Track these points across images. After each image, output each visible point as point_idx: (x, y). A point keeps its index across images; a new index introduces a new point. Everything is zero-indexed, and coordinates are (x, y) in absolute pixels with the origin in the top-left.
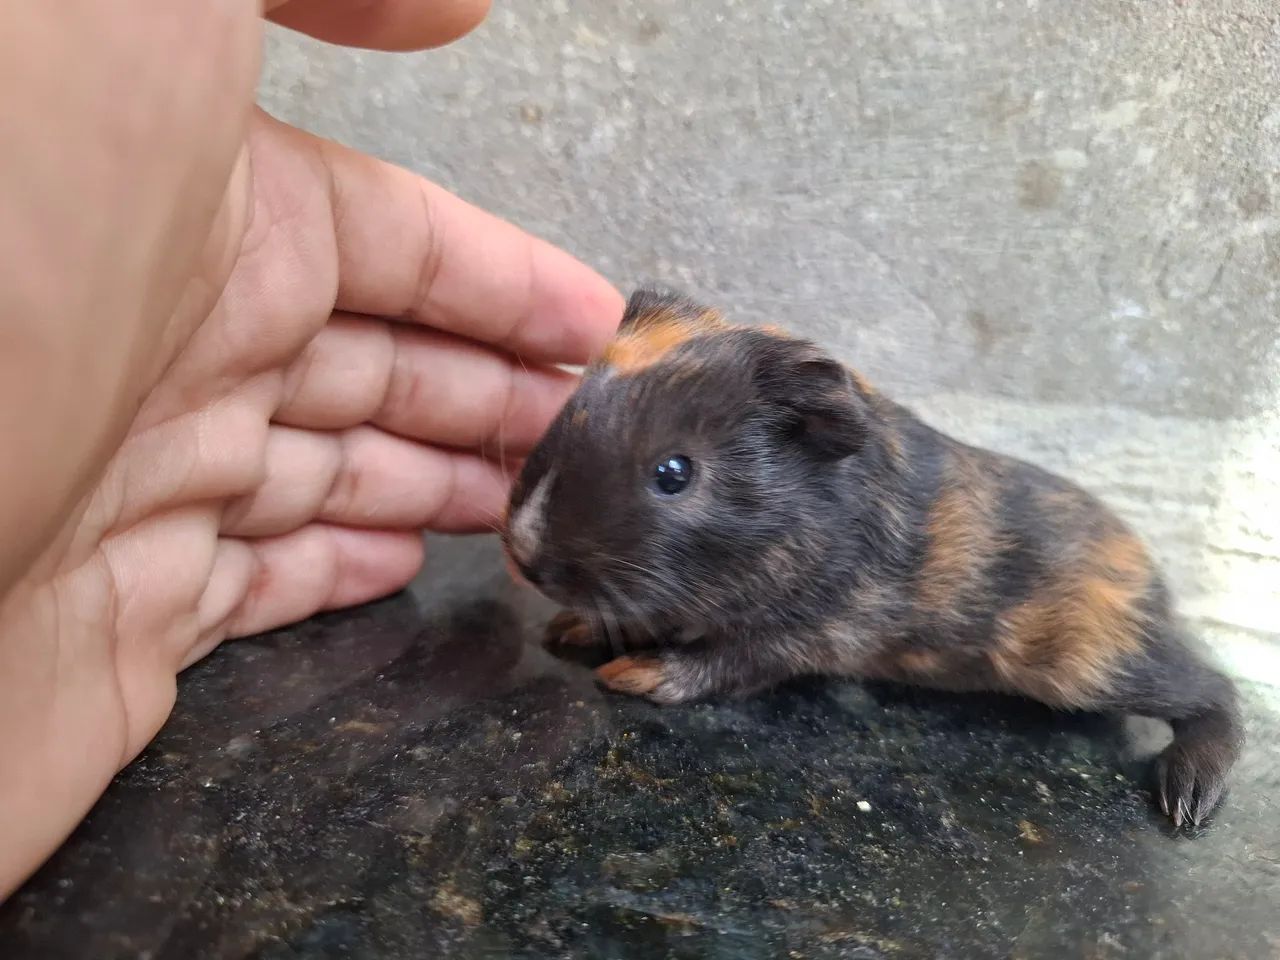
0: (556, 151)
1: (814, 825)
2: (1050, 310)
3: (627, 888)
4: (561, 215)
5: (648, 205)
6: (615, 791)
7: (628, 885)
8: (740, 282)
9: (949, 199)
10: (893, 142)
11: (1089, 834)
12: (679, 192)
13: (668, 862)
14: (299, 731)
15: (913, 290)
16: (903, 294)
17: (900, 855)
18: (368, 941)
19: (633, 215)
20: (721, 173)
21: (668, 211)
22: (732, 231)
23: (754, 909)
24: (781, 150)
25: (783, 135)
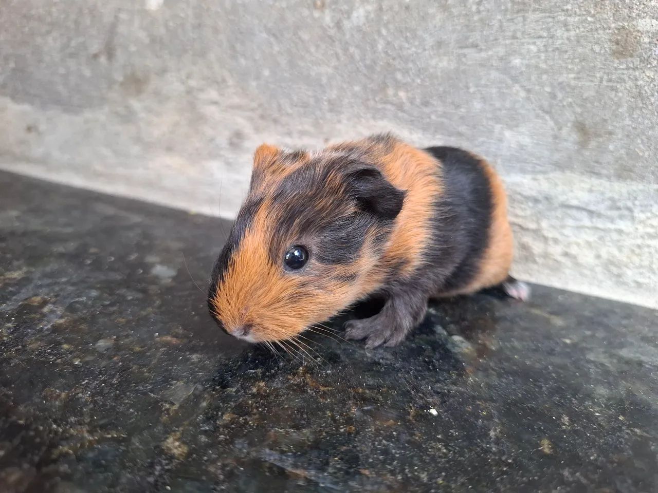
0: (332, 25)
1: (406, 425)
2: (628, 122)
3: (276, 450)
4: (334, 62)
5: (383, 55)
6: (294, 391)
7: (278, 448)
8: (434, 102)
9: (566, 52)
10: (532, 16)
11: (587, 453)
12: (401, 48)
13: (308, 437)
14: (137, 339)
15: (541, 108)
16: (534, 110)
17: (454, 452)
18: (118, 461)
19: (374, 62)
20: (426, 36)
21: (394, 59)
22: (431, 70)
23: (347, 473)
24: (461, 21)
25: (464, 12)
